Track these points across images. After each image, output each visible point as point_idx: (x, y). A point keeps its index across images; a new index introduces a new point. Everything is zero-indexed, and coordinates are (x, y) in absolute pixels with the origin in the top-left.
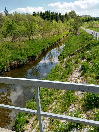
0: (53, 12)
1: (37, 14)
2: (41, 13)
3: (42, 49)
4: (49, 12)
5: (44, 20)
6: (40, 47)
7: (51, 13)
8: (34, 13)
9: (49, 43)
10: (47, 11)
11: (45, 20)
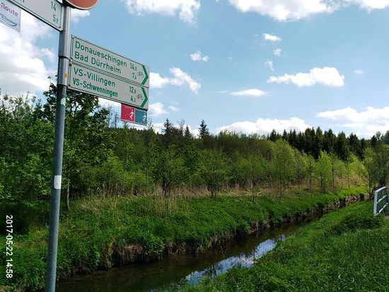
0: (330, 131)
1: (282, 135)
2: (295, 132)
3: (235, 225)
4: (319, 130)
5: (300, 150)
6: (230, 219)
7: (323, 133)
8: (273, 133)
9: (272, 214)
10: (311, 128)
11: (303, 151)
